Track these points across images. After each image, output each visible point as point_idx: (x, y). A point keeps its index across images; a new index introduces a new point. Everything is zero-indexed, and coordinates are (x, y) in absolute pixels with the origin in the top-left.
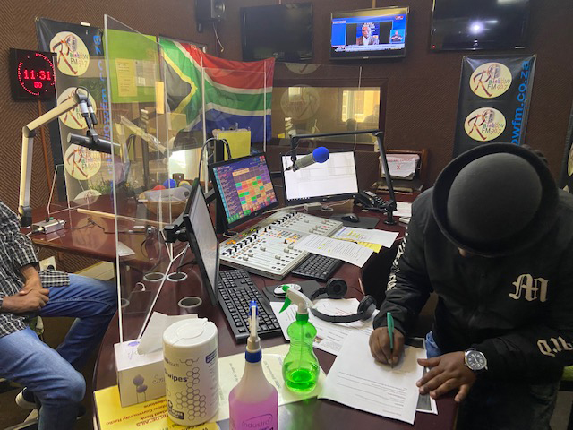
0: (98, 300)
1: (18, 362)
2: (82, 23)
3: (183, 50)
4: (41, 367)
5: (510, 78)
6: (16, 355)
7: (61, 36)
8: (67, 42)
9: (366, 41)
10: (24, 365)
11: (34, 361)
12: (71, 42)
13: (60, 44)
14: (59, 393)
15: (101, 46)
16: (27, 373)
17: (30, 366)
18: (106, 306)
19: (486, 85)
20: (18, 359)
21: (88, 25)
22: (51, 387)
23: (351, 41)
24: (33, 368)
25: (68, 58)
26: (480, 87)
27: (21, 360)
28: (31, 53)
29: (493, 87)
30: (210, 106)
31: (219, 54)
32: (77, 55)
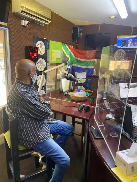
0: (67, 130)
1: (52, 150)
2: (44, 38)
3: (67, 47)
4: (59, 152)
6: (51, 147)
7: (39, 42)
8: (40, 44)
9: (129, 45)
10: (54, 151)
11: (57, 150)
12: (41, 44)
13: (39, 45)
14: (64, 162)
15: (48, 46)
16: (55, 154)
17: (55, 152)
18: (69, 132)
20: (52, 149)
21: (46, 39)
22: (62, 160)
23: (124, 45)
24: (56, 153)
25: (40, 49)
27: (53, 149)
28: (32, 47)
30: (74, 65)
31: (77, 48)
32: (42, 48)
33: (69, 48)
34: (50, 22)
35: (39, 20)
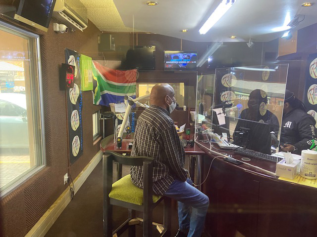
2: (75, 51)
7: (71, 57)
26: (226, 83)
29: (230, 83)
30: (106, 92)
33: (95, 67)
34: (86, 26)
35: (74, 24)
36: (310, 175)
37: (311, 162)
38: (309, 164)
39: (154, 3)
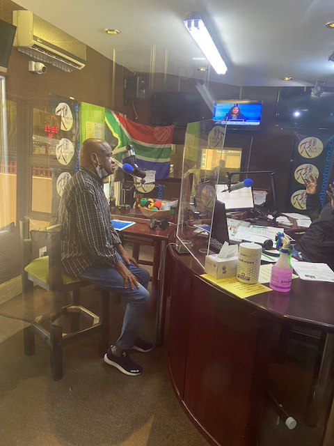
2: (70, 98)
3: (115, 116)
5: (322, 147)
7: (61, 105)
8: (63, 109)
12: (65, 109)
13: (60, 110)
15: (79, 113)
19: (308, 150)
21: (73, 99)
26: (304, 152)
29: (312, 152)
31: (134, 120)
32: (68, 118)
33: (117, 120)
34: (83, 65)
36: (243, 277)
37: (245, 259)
38: (242, 261)
39: (113, 31)
